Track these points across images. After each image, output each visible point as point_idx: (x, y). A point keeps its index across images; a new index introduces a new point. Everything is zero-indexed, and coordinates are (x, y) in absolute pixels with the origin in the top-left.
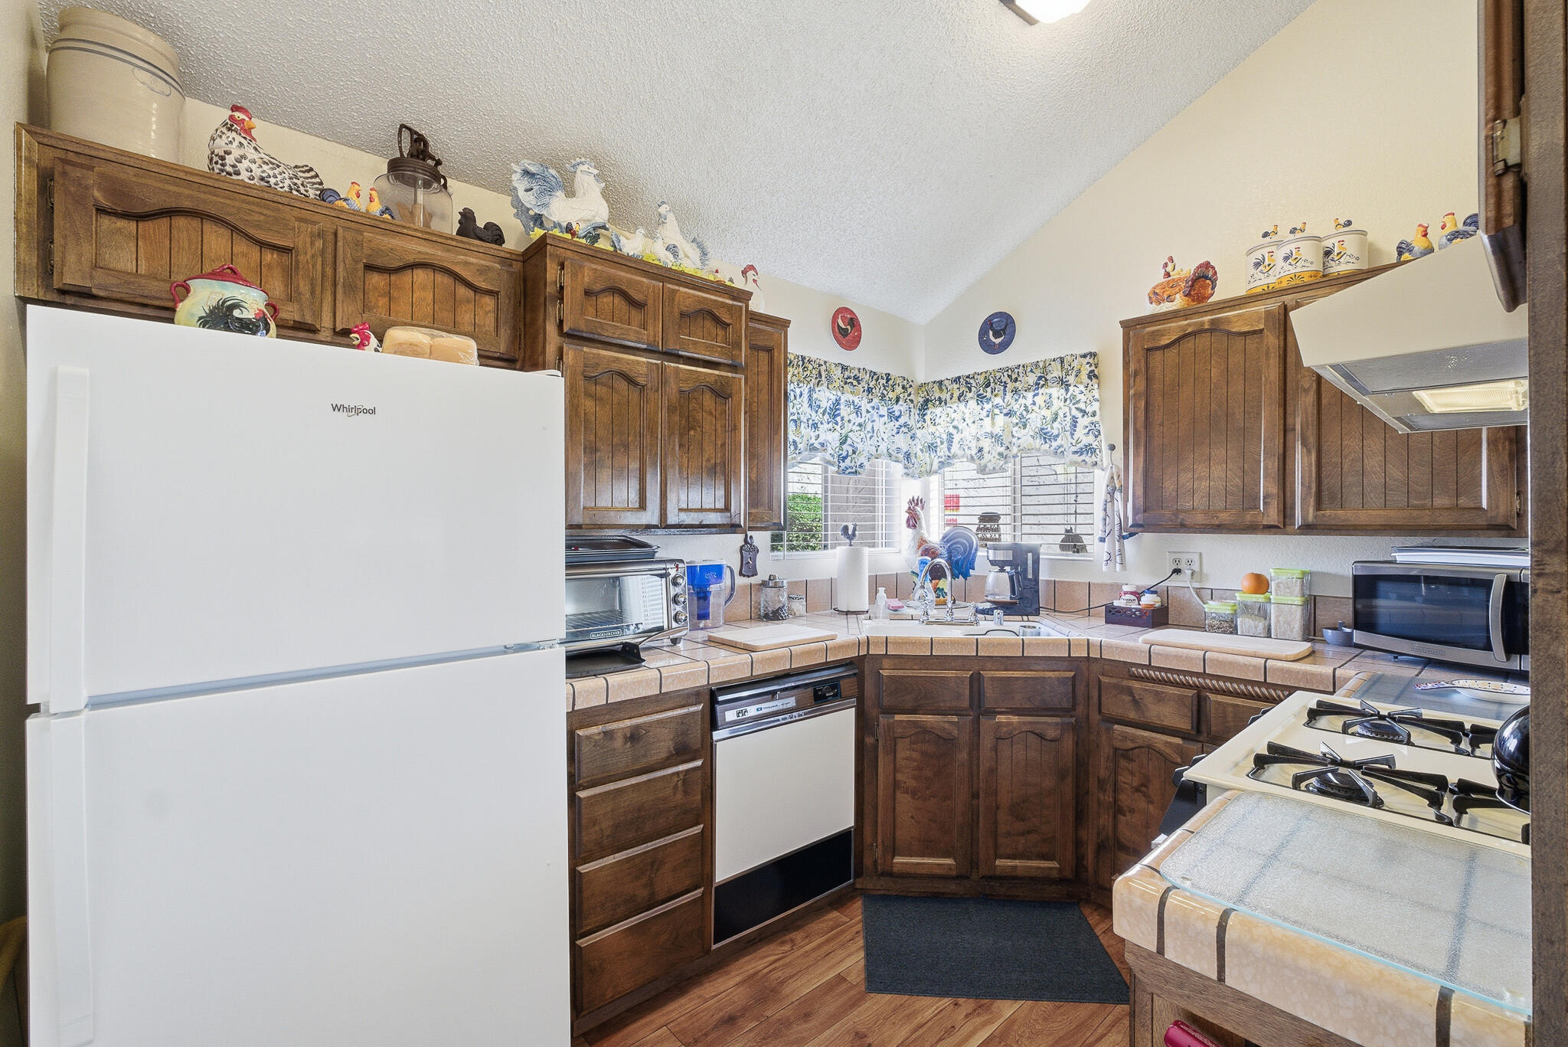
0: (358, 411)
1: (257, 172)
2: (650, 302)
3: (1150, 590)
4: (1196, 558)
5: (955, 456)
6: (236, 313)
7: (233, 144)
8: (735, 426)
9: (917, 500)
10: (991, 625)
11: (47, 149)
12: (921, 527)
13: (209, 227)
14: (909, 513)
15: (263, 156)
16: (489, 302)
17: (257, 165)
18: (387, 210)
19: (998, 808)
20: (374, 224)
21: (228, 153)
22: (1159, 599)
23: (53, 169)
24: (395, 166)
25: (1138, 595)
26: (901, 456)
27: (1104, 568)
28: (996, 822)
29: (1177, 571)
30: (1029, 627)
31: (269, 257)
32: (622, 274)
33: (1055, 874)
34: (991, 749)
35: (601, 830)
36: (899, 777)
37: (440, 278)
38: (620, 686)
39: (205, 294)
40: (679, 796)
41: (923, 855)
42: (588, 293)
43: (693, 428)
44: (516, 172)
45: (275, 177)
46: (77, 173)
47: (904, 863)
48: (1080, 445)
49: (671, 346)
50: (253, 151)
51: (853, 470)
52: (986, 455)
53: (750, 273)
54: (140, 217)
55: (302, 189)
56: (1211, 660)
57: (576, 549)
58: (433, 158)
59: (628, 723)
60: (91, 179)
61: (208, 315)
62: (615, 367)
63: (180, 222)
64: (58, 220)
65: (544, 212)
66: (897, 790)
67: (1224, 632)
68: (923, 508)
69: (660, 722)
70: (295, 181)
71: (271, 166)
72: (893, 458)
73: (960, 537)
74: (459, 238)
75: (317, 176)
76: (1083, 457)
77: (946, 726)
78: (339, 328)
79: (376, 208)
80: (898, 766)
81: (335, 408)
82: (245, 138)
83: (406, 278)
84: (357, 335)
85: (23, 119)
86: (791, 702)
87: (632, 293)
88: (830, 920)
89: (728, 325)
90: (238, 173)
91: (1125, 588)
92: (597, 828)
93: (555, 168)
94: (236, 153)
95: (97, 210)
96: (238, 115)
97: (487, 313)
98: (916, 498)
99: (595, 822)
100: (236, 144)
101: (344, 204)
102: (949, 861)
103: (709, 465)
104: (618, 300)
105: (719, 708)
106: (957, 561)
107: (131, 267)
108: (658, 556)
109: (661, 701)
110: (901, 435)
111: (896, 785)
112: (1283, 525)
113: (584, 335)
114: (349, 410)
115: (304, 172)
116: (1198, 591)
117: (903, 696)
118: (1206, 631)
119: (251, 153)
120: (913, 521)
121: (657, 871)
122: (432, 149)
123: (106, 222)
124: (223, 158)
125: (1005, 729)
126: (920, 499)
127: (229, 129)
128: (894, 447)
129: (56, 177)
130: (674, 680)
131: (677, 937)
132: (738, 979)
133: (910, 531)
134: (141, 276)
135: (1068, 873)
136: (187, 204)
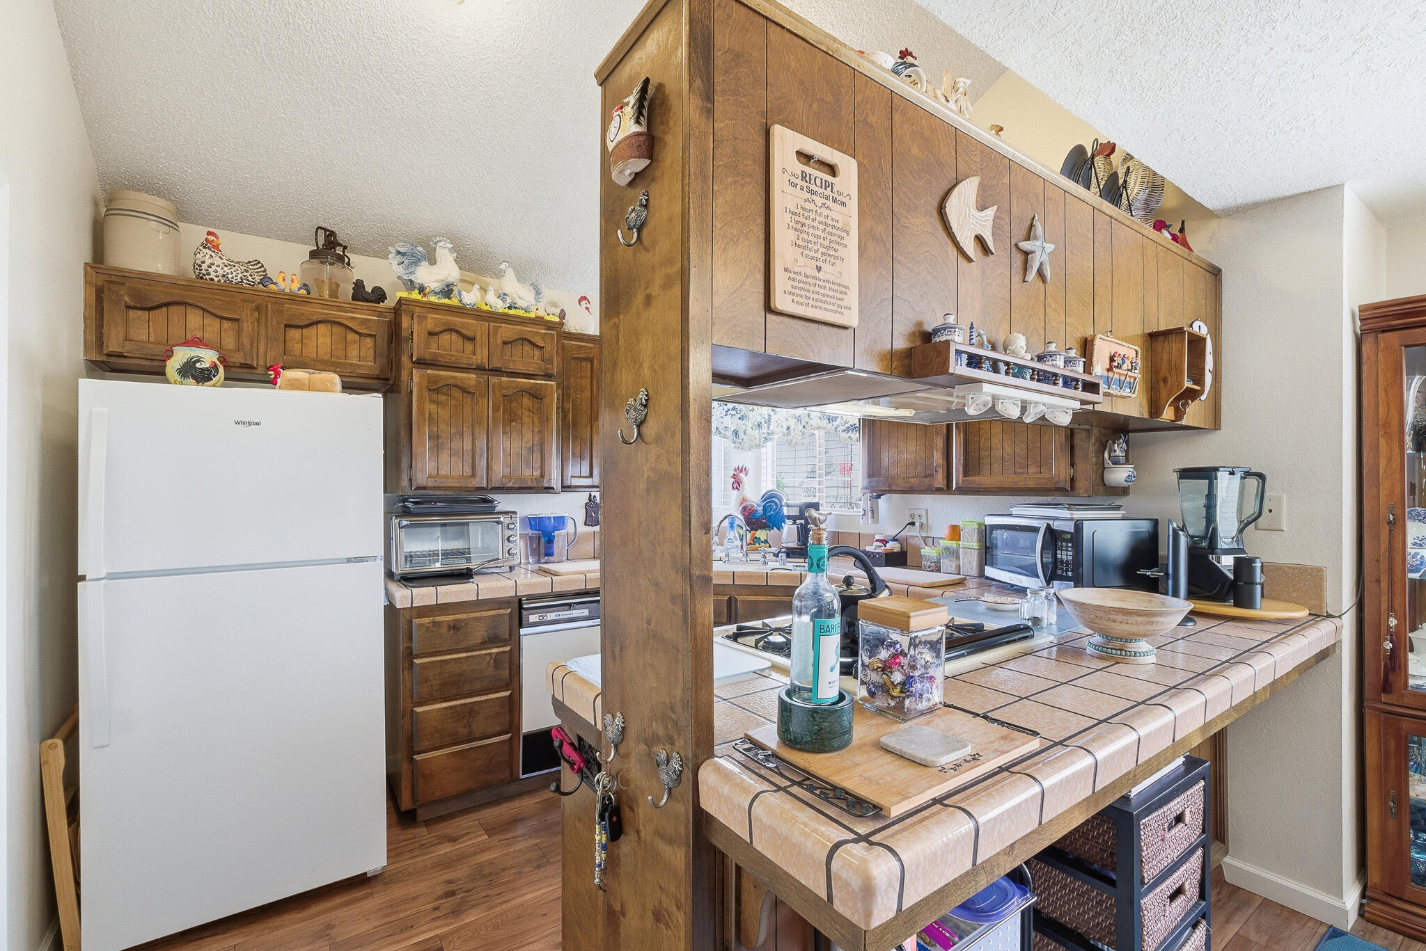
0: (250, 424)
1: (220, 272)
2: (478, 337)
3: (894, 539)
4: (924, 514)
5: (773, 433)
6: (198, 365)
7: (207, 256)
8: (548, 418)
9: (742, 468)
10: (777, 565)
11: (101, 276)
12: (743, 489)
13: (189, 310)
14: (734, 478)
15: (225, 261)
16: (369, 342)
17: (220, 268)
18: (305, 286)
20: (293, 298)
21: (203, 262)
22: (899, 545)
23: (103, 287)
24: (314, 255)
25: (885, 542)
26: (729, 434)
27: (861, 522)
29: (913, 524)
30: (800, 566)
31: (226, 324)
32: (457, 319)
35: (432, 686)
37: (336, 329)
38: (447, 593)
39: (182, 355)
40: (491, 669)
42: (431, 334)
43: (514, 421)
44: (391, 252)
45: (232, 273)
46: (116, 287)
48: (848, 425)
49: (496, 363)
50: (218, 259)
52: (792, 432)
53: (584, 303)
54: (149, 309)
55: (250, 278)
56: (911, 592)
57: (435, 504)
58: (341, 245)
59: (451, 617)
60: (123, 291)
61: (182, 368)
62: (450, 382)
63: (173, 309)
64: (106, 316)
65: (412, 278)
67: (932, 571)
68: (746, 474)
69: (476, 619)
70: (245, 274)
71: (229, 267)
72: (722, 435)
73: (773, 497)
74: (354, 302)
75: (262, 266)
76: (849, 434)
78: (268, 365)
79: (295, 287)
81: (237, 423)
82: (213, 252)
83: (313, 330)
84: (272, 372)
85: (89, 260)
86: (586, 612)
87: (464, 332)
89: (543, 347)
90: (209, 274)
91: (877, 537)
92: (428, 684)
93: (421, 246)
94: (208, 262)
95: (127, 307)
96: (211, 238)
97: (369, 349)
99: (427, 680)
100: (208, 256)
101: (274, 286)
103: (528, 445)
104: (454, 336)
105: (524, 613)
106: (771, 516)
107: (145, 338)
108: (498, 509)
109: (479, 604)
110: (729, 417)
112: (947, 489)
113: (428, 362)
114: (245, 423)
115: (253, 265)
116: (925, 539)
118: (921, 570)
119: (217, 261)
120: (737, 484)
121: (474, 717)
122: (341, 238)
123: (132, 313)
124: (200, 266)
127: (204, 248)
128: (724, 426)
129: (105, 290)
130: (488, 592)
131: (490, 765)
132: (537, 800)
133: (734, 492)
134: (151, 343)
136: (176, 299)
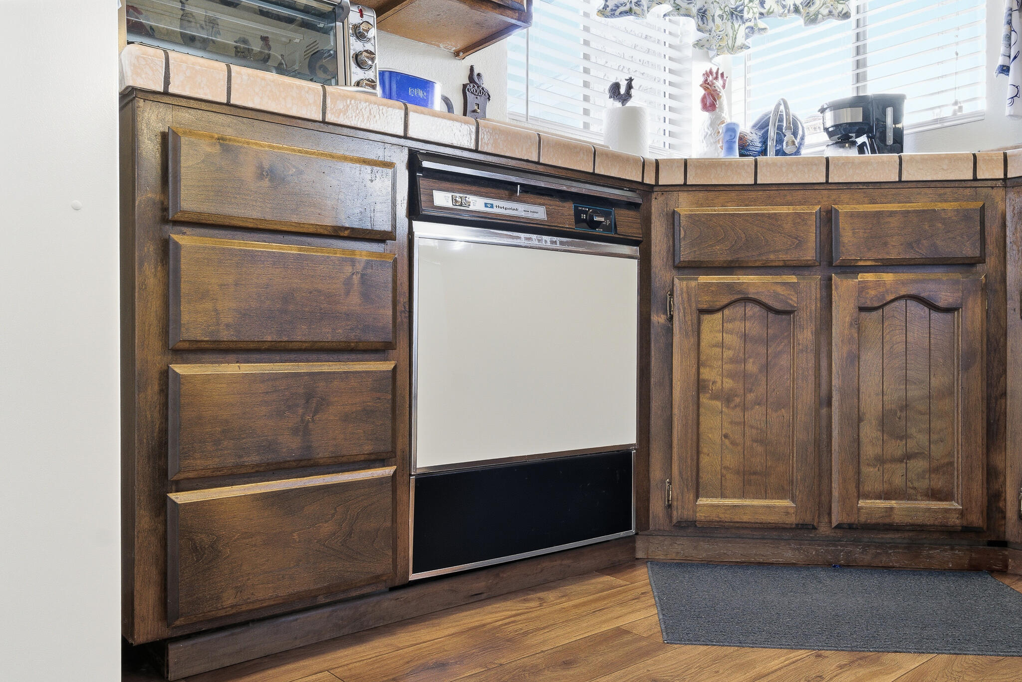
9: (717, 73)
12: (722, 109)
14: (706, 89)
19: (860, 420)
28: (858, 441)
33: (955, 520)
34: (851, 325)
36: (706, 373)
38: (252, 81)
40: (355, 298)
41: (743, 496)
47: (712, 506)
51: (627, 8)
66: (701, 396)
72: (682, 11)
77: (780, 290)
80: (703, 357)
86: (539, 212)
88: (600, 583)
92: (209, 305)
98: (714, 71)
99: (204, 295)
102: (786, 503)
111: (700, 386)
117: (711, 246)
121: (316, 410)
125: (872, 293)
126: (720, 72)
130: (346, 107)
131: (350, 533)
133: (706, 115)
135: (976, 519)
